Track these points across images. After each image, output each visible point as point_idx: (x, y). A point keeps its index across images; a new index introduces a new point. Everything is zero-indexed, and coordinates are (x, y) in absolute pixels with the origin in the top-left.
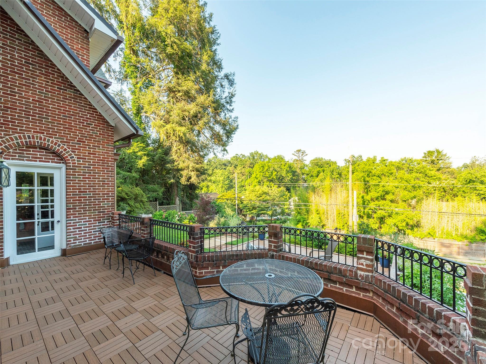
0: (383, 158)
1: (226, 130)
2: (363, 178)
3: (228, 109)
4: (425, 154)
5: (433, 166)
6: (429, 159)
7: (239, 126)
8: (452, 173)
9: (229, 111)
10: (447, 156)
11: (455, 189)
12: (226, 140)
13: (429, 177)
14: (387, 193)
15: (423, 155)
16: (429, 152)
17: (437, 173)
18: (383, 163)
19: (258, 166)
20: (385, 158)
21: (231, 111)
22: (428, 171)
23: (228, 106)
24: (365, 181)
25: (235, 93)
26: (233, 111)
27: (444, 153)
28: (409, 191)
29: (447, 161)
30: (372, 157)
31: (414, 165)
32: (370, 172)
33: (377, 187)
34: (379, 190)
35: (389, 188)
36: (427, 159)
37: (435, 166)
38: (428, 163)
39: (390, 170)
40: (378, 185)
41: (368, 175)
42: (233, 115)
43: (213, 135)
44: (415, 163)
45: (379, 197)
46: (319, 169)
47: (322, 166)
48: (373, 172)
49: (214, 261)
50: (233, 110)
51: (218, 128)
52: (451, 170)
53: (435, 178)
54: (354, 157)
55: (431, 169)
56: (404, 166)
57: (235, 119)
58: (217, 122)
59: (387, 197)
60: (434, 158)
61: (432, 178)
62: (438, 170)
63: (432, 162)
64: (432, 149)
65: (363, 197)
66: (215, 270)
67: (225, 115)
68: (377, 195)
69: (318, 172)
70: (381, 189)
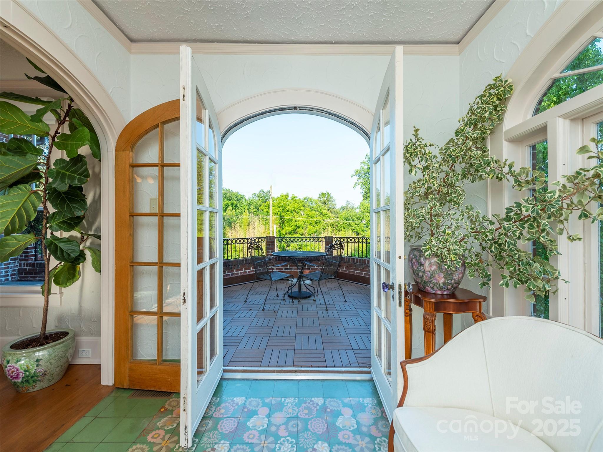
0: (294, 195)
2: (279, 213)
4: (320, 195)
5: (325, 206)
6: (322, 199)
8: (336, 213)
10: (333, 199)
11: (339, 225)
13: (323, 215)
14: (298, 227)
15: (319, 196)
16: (322, 194)
17: (328, 212)
18: (294, 200)
20: (295, 195)
22: (322, 210)
24: (281, 215)
27: (332, 196)
28: (313, 226)
29: (333, 203)
30: (285, 193)
31: (313, 204)
32: (285, 208)
33: (290, 222)
34: (292, 224)
35: (300, 223)
36: (321, 200)
37: (326, 206)
38: (322, 203)
39: (299, 207)
40: (291, 220)
41: (283, 210)
44: (314, 203)
45: (292, 230)
46: (227, 202)
47: (230, 198)
48: (288, 207)
49: (229, 266)
52: (336, 210)
53: (327, 216)
54: (263, 191)
55: (325, 208)
56: (306, 204)
59: (298, 230)
60: (325, 199)
61: (325, 216)
62: (328, 210)
63: (324, 203)
64: (324, 192)
65: (279, 231)
66: (231, 273)
68: (291, 229)
69: (226, 206)
70: (294, 223)
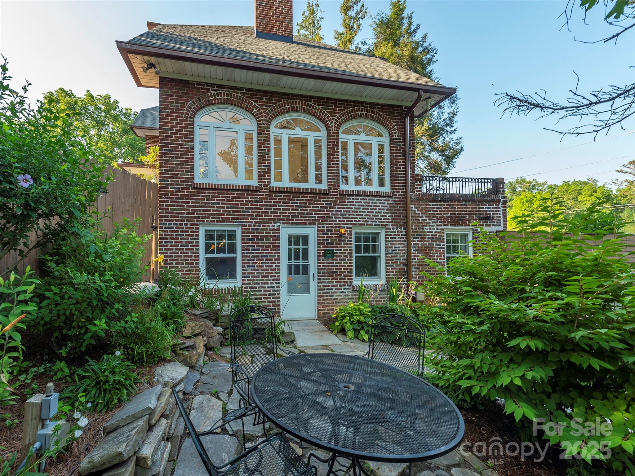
1: (446, 156)
3: (447, 132)
7: (464, 148)
9: (450, 133)
12: (447, 167)
19: (519, 201)
21: (453, 133)
23: (448, 129)
25: (458, 110)
26: (456, 132)
42: (455, 137)
43: (430, 164)
50: (455, 130)
51: (435, 156)
57: (458, 141)
58: (433, 149)
67: (445, 138)
